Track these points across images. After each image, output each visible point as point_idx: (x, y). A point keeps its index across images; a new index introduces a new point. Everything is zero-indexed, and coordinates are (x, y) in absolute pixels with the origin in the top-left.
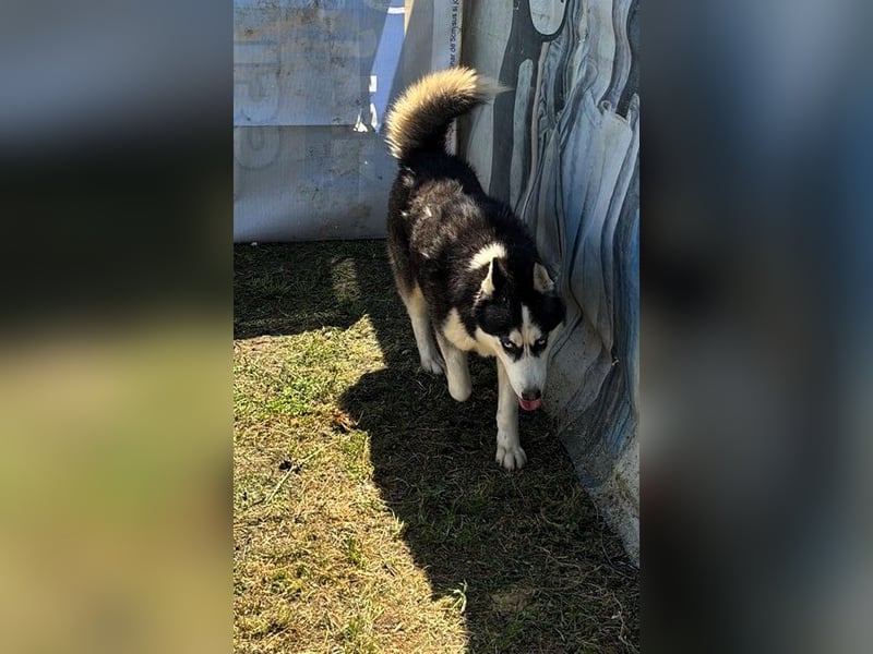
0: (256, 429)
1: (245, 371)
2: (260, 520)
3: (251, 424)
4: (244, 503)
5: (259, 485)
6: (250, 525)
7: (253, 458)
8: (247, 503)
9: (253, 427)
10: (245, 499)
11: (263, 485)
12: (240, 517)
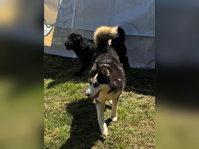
0: (154, 122)
1: (153, 105)
2: (151, 146)
3: (153, 120)
4: (147, 141)
5: (152, 137)
6: (148, 147)
7: (152, 129)
8: (148, 141)
9: (153, 121)
10: (148, 140)
11: (153, 137)
12: (146, 144)
